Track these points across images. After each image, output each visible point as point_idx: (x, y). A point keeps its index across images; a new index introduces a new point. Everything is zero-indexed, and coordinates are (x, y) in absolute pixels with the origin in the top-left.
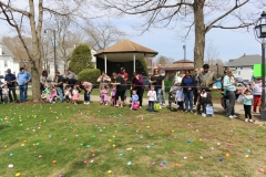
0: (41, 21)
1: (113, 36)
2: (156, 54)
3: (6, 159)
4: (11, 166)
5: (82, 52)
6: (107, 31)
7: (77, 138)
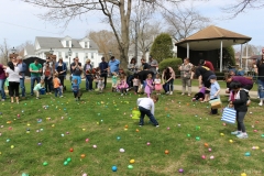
0: (129, 9)
1: (196, 24)
2: (249, 39)
3: (114, 142)
4: (122, 150)
5: (163, 41)
6: (190, 18)
7: (180, 128)
